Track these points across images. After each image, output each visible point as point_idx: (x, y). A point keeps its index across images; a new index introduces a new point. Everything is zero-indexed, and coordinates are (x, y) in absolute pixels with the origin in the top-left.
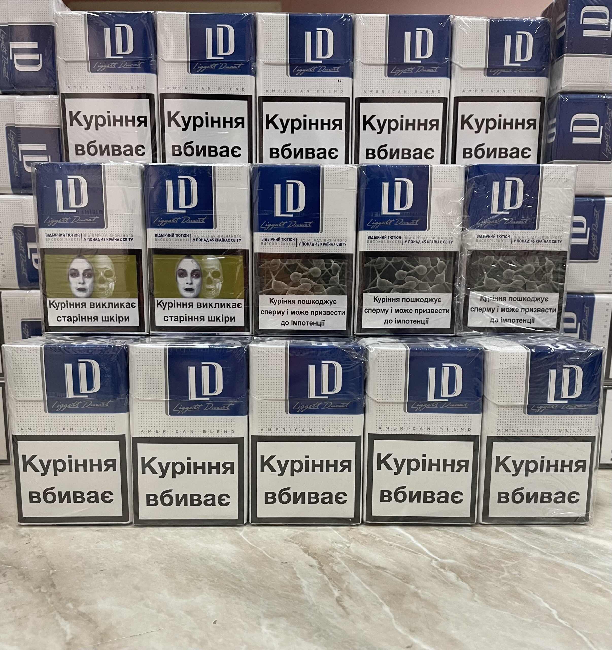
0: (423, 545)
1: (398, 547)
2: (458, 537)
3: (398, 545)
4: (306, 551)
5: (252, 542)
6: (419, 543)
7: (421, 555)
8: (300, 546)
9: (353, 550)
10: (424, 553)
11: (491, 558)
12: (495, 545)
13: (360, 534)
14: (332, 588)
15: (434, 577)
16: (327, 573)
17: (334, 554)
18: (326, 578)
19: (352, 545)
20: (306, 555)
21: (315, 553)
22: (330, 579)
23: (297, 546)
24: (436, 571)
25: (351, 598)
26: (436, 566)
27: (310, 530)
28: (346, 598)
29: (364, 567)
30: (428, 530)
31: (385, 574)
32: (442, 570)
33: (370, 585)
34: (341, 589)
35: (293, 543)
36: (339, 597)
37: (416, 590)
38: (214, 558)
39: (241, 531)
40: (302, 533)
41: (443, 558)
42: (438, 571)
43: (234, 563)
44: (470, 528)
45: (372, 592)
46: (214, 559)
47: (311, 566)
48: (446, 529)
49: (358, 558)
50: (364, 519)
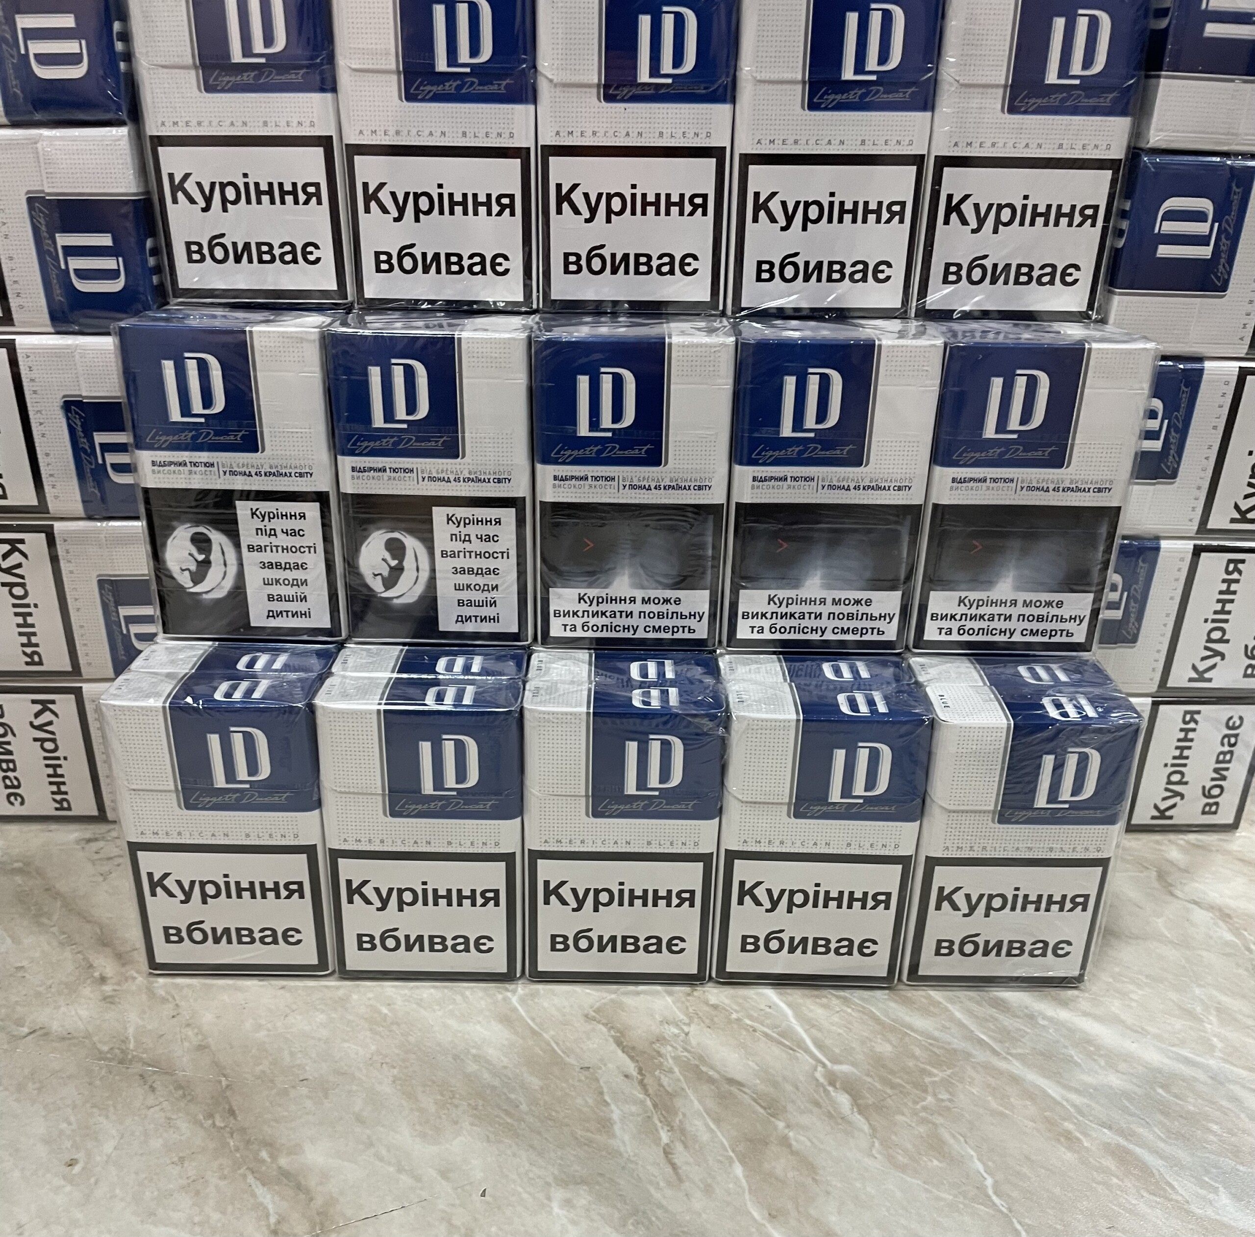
0: (806, 1031)
1: (766, 1035)
2: (864, 1013)
3: (766, 1030)
4: (619, 1043)
5: (533, 1020)
6: (801, 1026)
7: (801, 1055)
8: (610, 1030)
9: (694, 1042)
10: (807, 1051)
11: (911, 1063)
12: (922, 1033)
13: (707, 1003)
14: (659, 1124)
15: (817, 1104)
16: (650, 1091)
17: (663, 1050)
18: (649, 1103)
19: (693, 1029)
20: (620, 1052)
21: (633, 1048)
22: (655, 1106)
23: (604, 1029)
24: (821, 1089)
25: (686, 1147)
26: (822, 1080)
27: (626, 994)
28: (679, 1147)
29: (711, 1080)
30: (817, 997)
31: (740, 1095)
32: (830, 1089)
33: (717, 1121)
34: (671, 1129)
35: (599, 1022)
36: (667, 1144)
37: (786, 1131)
38: (474, 1056)
39: (514, 992)
40: (612, 1001)
41: (835, 1061)
42: (825, 1090)
43: (505, 1067)
44: (887, 992)
45: (719, 1134)
46: (477, 1058)
47: (626, 1076)
48: (846, 993)
49: (701, 1058)
50: (714, 975)
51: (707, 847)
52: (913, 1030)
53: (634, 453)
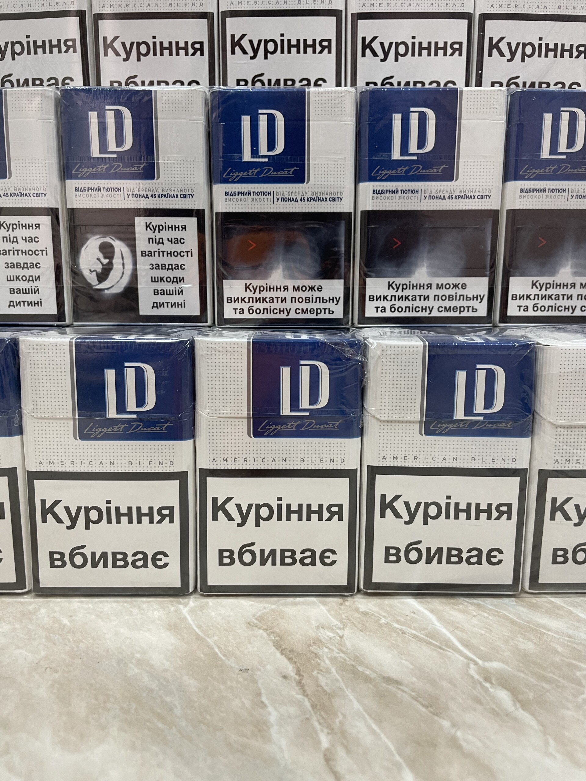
0: (451, 632)
1: (415, 637)
2: (499, 616)
3: (414, 632)
4: (278, 646)
5: (199, 627)
6: (446, 628)
7: (451, 653)
8: (269, 635)
9: (348, 644)
10: (456, 650)
11: (557, 659)
12: (556, 632)
13: (357, 610)
14: (318, 727)
15: (479, 701)
16: (309, 692)
17: (320, 652)
18: (307, 704)
19: (347, 632)
20: (278, 654)
21: (292, 650)
22: (314, 706)
23: (265, 634)
24: (479, 686)
25: (348, 752)
26: (477, 677)
27: (285, 604)
28: (341, 752)
29: (368, 680)
30: (455, 604)
31: (399, 694)
32: (487, 685)
33: (379, 721)
34: (331, 731)
35: (260, 628)
36: (328, 750)
37: (453, 731)
38: (138, 660)
39: (186, 605)
40: (273, 610)
41: (485, 658)
42: (483, 687)
43: (166, 670)
44: (513, 599)
45: (382, 735)
46: (139, 663)
47: (285, 677)
48: (479, 601)
49: (356, 658)
50: (362, 587)
51: (352, 464)
52: (550, 630)
53: (285, 173)
